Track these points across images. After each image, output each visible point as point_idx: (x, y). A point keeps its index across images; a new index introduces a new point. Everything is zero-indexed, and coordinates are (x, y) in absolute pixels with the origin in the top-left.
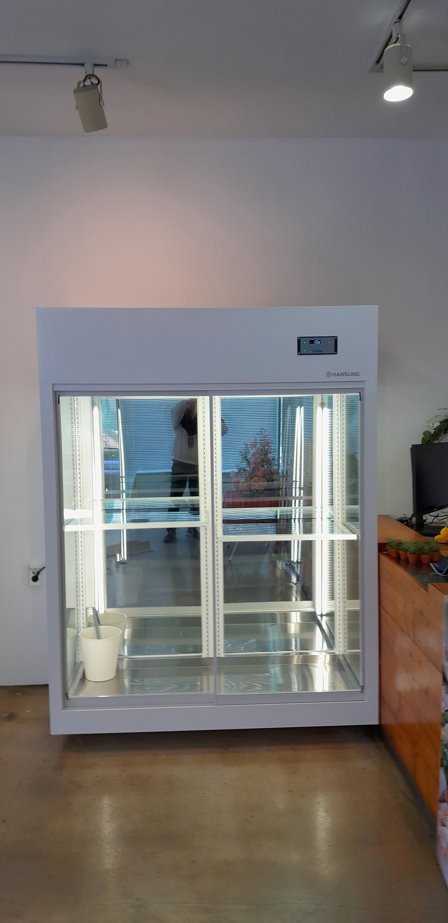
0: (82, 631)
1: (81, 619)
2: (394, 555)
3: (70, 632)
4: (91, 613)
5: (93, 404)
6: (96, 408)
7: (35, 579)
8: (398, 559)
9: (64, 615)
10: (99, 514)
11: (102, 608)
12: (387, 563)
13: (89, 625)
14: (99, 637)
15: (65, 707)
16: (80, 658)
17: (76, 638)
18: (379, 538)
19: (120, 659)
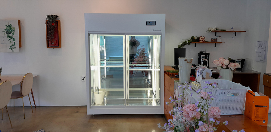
0: (94, 92)
1: (94, 89)
2: (168, 73)
3: (92, 92)
4: (97, 89)
5: (98, 37)
6: (98, 38)
7: (83, 80)
8: (168, 75)
9: (90, 88)
10: (99, 64)
11: (99, 88)
12: (166, 75)
13: (96, 91)
14: (98, 93)
15: (90, 108)
16: (94, 99)
17: (93, 94)
18: (165, 70)
19: (104, 99)
